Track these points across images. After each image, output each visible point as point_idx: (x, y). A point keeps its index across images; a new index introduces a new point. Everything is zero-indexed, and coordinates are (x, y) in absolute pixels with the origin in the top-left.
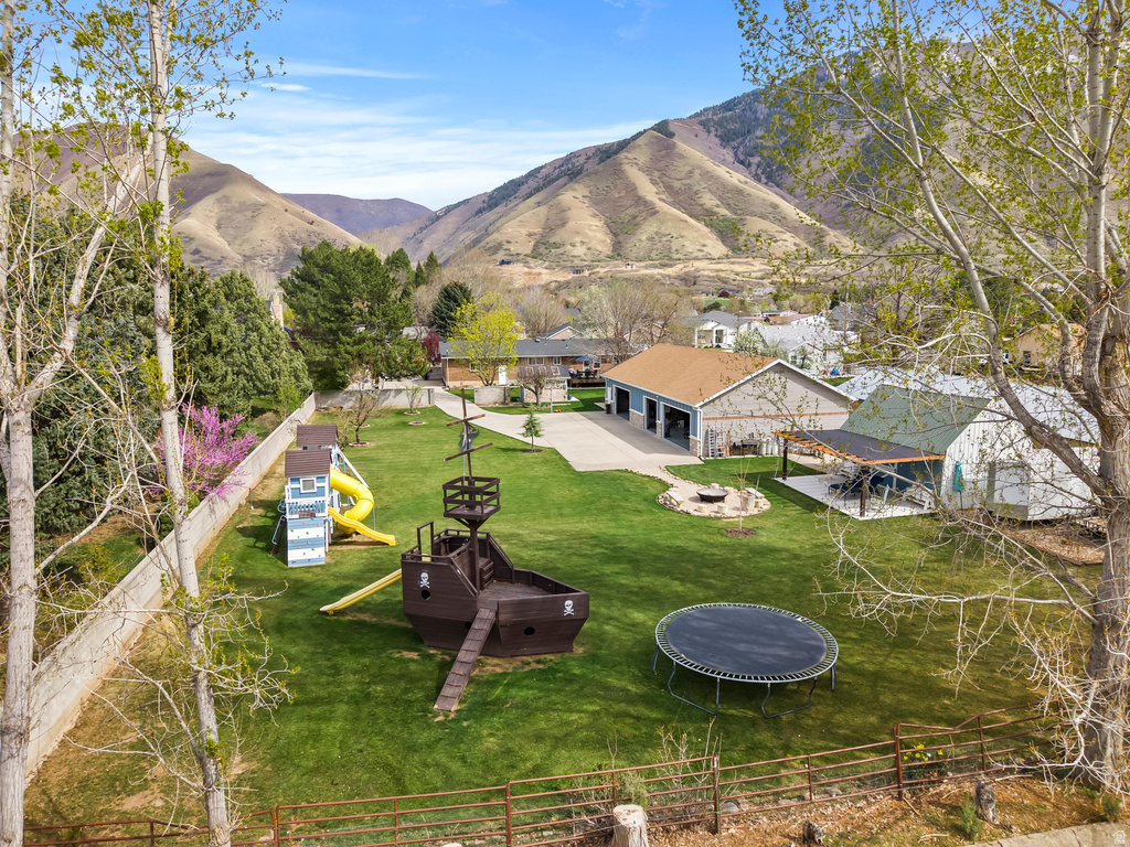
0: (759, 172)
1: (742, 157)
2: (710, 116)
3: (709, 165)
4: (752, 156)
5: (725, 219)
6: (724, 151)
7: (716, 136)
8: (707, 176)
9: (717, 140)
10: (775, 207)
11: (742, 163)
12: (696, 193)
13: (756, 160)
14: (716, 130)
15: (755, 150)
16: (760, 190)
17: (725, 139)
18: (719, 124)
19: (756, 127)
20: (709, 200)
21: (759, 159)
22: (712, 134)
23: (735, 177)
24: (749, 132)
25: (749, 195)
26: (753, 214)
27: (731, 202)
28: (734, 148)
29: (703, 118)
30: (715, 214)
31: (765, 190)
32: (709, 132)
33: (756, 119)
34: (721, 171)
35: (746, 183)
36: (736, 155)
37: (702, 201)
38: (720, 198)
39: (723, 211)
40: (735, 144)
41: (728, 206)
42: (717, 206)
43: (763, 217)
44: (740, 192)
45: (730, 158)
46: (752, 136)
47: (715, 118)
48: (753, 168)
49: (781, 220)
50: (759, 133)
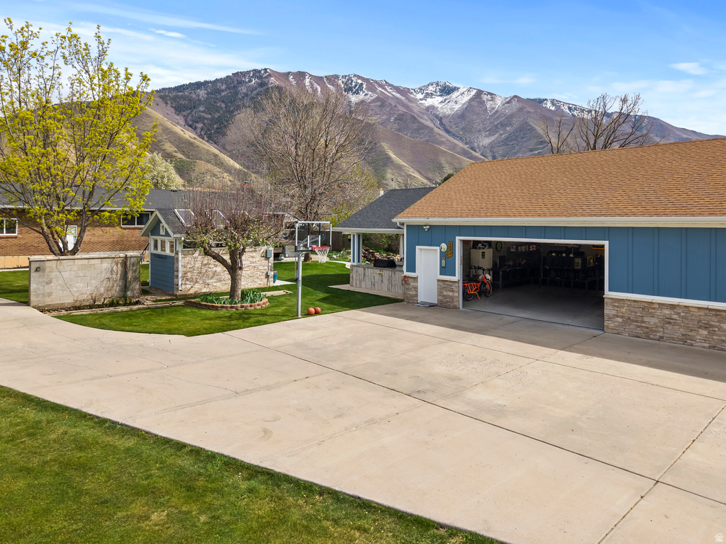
0: (203, 133)
1: (190, 123)
2: (167, 93)
3: (169, 124)
4: (197, 122)
5: (182, 161)
6: (178, 117)
7: (172, 107)
8: (167, 131)
9: (173, 110)
10: (216, 156)
11: (190, 126)
12: (160, 141)
13: (200, 125)
14: (172, 103)
15: (200, 119)
16: (204, 144)
17: (179, 109)
18: (174, 99)
19: (199, 105)
20: (169, 147)
21: (202, 125)
22: (169, 105)
23: (188, 134)
24: (194, 107)
25: (197, 146)
26: (200, 159)
27: (185, 150)
28: (184, 116)
29: (163, 94)
30: (174, 157)
31: (207, 144)
32: (167, 103)
33: (199, 100)
34: (178, 129)
35: (195, 139)
36: (186, 121)
37: (165, 147)
38: (177, 147)
39: (180, 155)
40: (185, 113)
41: (183, 153)
42: (175, 152)
43: (208, 161)
44: (191, 144)
45: (182, 122)
46: (197, 110)
47: (170, 95)
48: (199, 130)
49: (220, 164)
50: (201, 108)
